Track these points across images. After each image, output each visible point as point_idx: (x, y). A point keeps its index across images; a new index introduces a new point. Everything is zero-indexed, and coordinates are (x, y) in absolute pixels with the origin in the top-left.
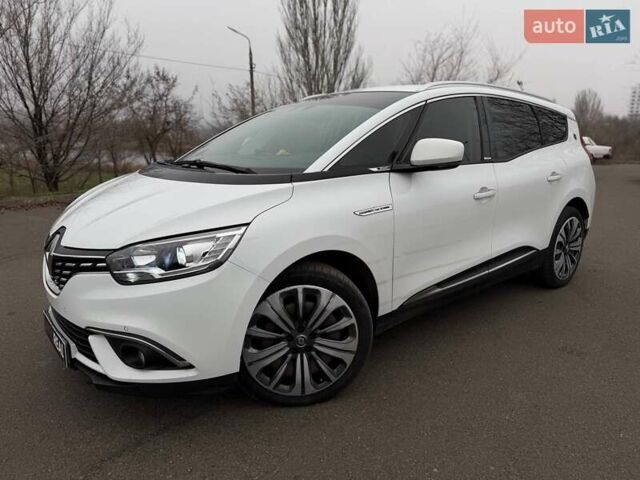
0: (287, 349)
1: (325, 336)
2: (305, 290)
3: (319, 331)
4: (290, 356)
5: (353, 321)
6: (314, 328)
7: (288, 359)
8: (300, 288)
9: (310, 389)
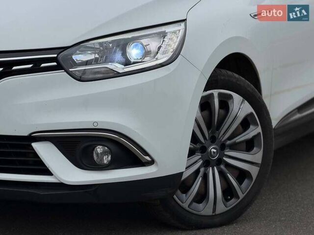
0: (201, 162)
1: (234, 147)
2: (220, 95)
3: (228, 142)
4: (202, 170)
5: (259, 130)
6: (224, 138)
7: (201, 174)
8: (216, 92)
9: (221, 208)
